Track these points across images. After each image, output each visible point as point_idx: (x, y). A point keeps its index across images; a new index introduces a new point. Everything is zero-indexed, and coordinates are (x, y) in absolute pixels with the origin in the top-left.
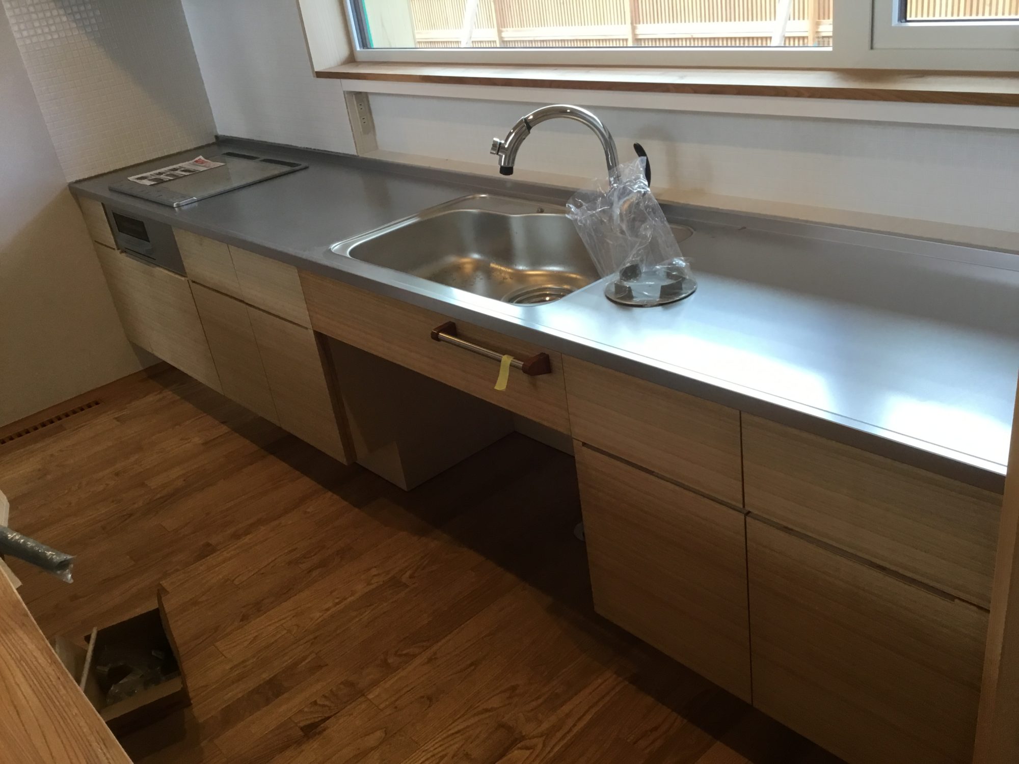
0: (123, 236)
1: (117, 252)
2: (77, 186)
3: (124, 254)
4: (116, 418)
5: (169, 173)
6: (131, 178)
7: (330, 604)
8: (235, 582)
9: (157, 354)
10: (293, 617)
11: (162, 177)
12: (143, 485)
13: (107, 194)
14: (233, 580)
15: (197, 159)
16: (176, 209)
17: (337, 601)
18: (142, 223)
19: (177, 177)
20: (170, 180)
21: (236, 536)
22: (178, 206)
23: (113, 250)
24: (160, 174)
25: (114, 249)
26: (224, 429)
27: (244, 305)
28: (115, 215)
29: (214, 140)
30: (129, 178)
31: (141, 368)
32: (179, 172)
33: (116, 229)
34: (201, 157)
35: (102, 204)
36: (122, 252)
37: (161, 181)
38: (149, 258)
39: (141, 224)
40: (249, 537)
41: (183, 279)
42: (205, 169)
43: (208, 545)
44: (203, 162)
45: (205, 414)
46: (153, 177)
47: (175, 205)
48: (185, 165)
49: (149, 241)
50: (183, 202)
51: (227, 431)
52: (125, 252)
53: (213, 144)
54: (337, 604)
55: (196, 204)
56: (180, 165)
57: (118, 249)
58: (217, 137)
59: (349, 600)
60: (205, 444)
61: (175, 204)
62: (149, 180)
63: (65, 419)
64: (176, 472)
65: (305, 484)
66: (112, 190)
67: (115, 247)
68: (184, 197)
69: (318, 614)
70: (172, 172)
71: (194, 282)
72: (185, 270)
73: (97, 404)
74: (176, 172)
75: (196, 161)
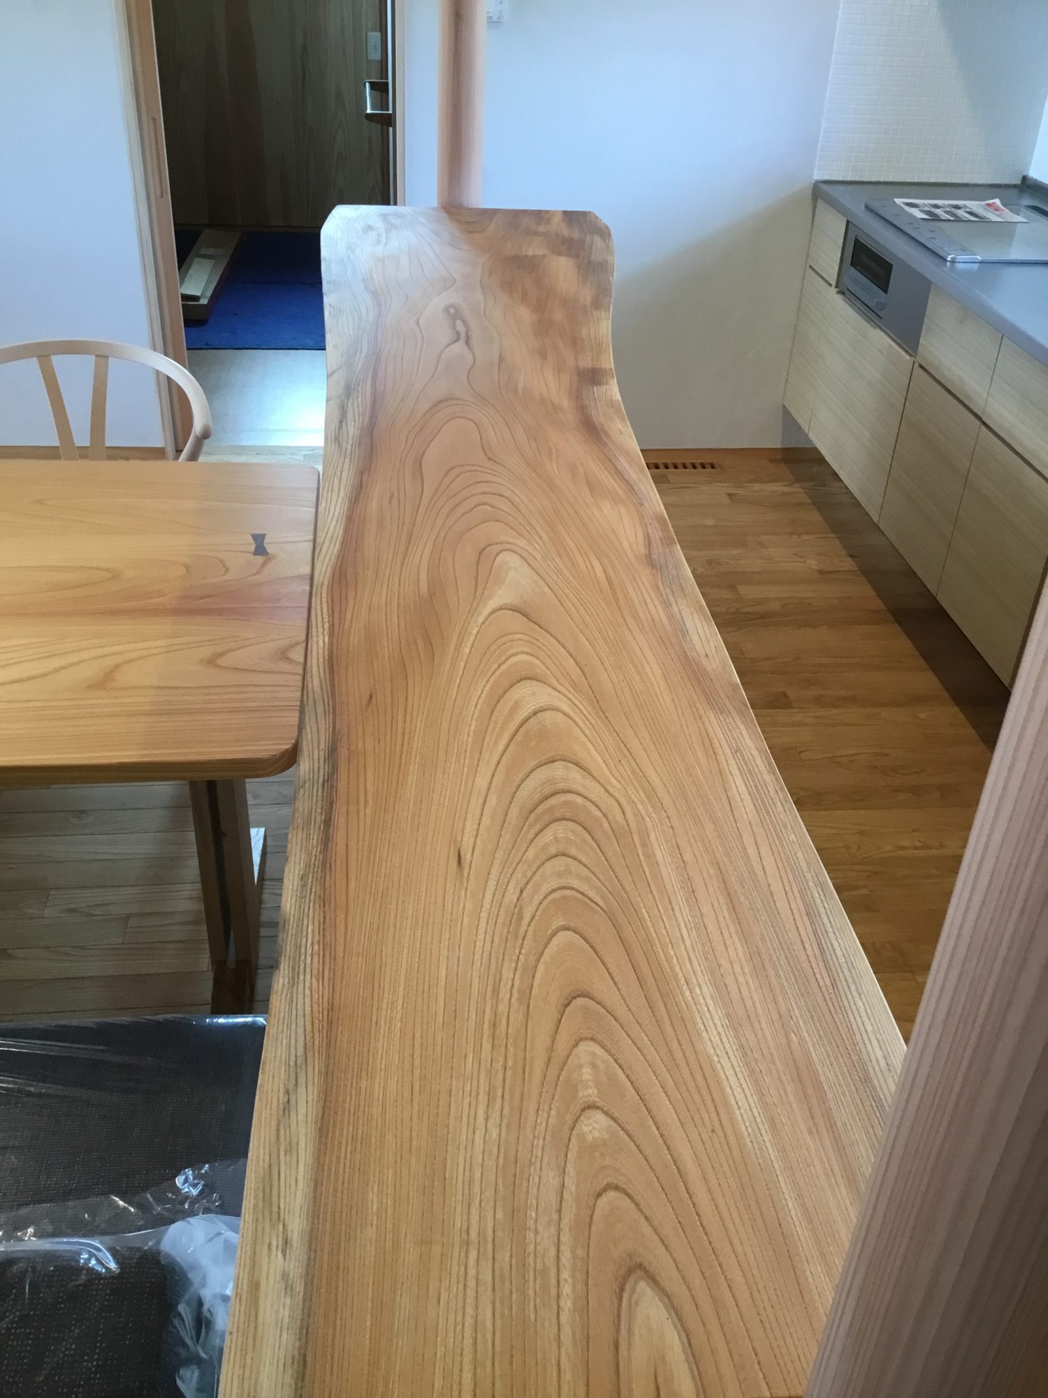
0: (853, 272)
1: (833, 290)
2: (824, 187)
3: (839, 295)
4: (729, 495)
5: (948, 209)
6: (898, 201)
7: (906, 843)
8: (802, 755)
9: (812, 436)
10: (857, 833)
11: (937, 211)
12: (733, 588)
13: (859, 211)
14: (801, 752)
15: (991, 202)
16: (948, 264)
17: (919, 844)
18: (891, 266)
19: (959, 220)
20: (949, 220)
21: (819, 701)
22: (953, 262)
23: (828, 286)
24: (936, 206)
25: (831, 285)
26: (849, 564)
27: (978, 423)
28: (857, 242)
29: (1019, 182)
30: (896, 200)
31: (779, 446)
32: (961, 213)
33: (848, 259)
34: (997, 201)
35: (848, 222)
36: (839, 292)
37: (936, 218)
38: (873, 314)
39: (887, 267)
40: (835, 711)
41: (908, 357)
42: (999, 219)
43: (785, 695)
44: (997, 209)
45: (833, 536)
46: (927, 209)
47: (949, 258)
48: (973, 205)
49: (886, 291)
50: (960, 258)
51: (853, 569)
52: (844, 294)
53: (1015, 186)
54: (916, 848)
55: (976, 266)
56: (967, 203)
57: (836, 287)
58: (1025, 178)
59: (934, 852)
60: (821, 572)
61: (950, 256)
62: (921, 211)
63: (672, 470)
64: (774, 592)
65: (927, 681)
66: (868, 208)
67: (834, 284)
68: (964, 250)
69: (889, 848)
70: (954, 210)
71: (921, 367)
72: (917, 347)
73: (713, 467)
74: (959, 211)
75: (989, 205)
